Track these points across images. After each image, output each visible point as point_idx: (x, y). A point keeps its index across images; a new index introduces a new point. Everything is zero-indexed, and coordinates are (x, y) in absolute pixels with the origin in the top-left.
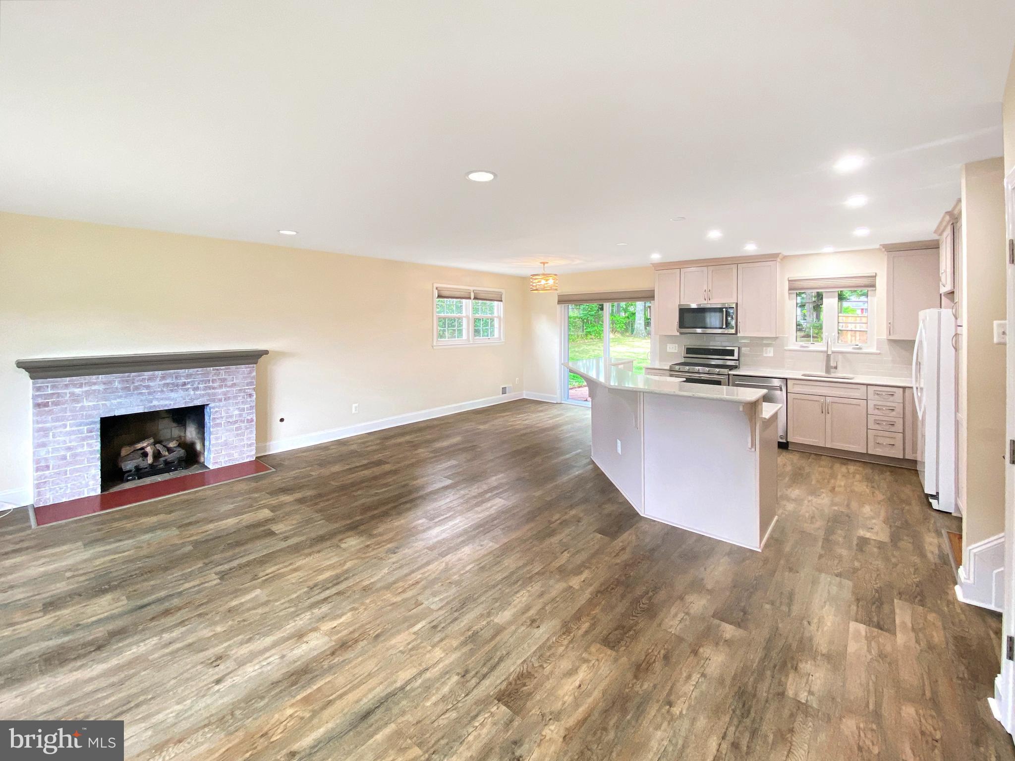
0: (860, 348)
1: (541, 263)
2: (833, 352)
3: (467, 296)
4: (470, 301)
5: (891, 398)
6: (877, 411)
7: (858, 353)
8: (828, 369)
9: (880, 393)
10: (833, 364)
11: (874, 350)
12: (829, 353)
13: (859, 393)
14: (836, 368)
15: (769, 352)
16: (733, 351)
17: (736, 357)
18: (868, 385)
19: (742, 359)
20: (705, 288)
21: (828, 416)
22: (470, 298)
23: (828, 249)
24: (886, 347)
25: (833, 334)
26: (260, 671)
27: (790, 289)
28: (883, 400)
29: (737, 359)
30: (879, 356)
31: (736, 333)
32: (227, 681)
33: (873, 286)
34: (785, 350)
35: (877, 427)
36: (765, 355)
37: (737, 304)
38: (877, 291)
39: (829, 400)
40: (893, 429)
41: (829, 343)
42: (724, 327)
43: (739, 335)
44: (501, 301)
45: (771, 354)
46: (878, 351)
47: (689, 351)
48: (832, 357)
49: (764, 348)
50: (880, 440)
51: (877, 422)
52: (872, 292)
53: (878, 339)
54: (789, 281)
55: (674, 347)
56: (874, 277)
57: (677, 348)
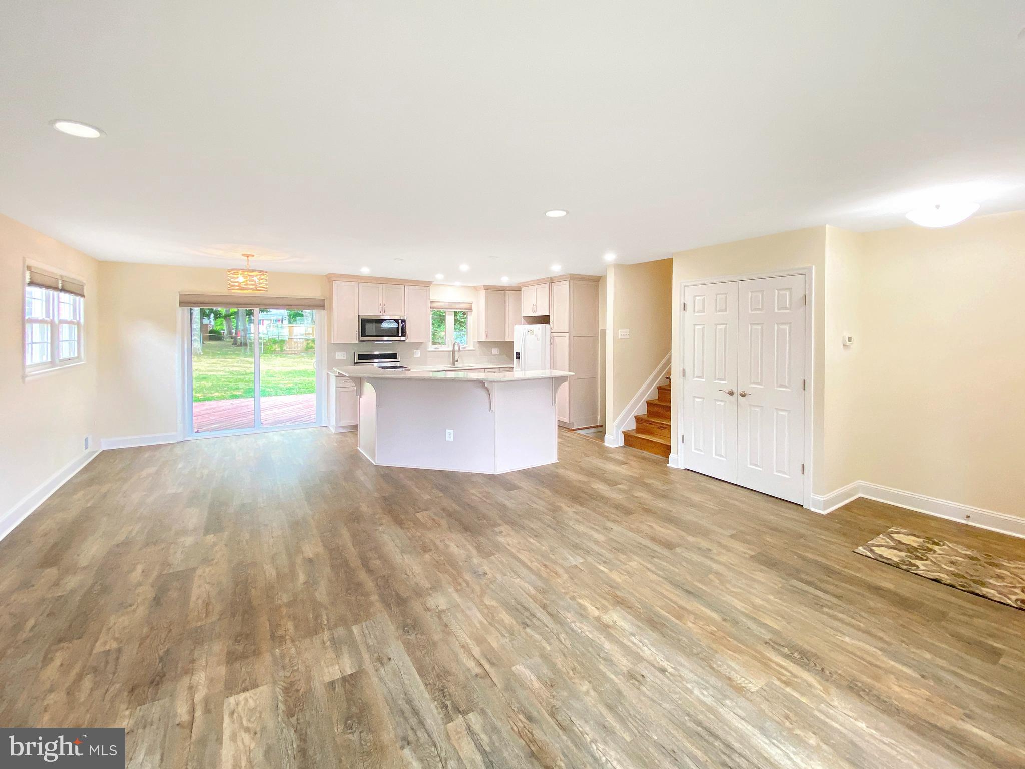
1: (243, 255)
3: (55, 286)
8: (454, 362)
10: (456, 359)
11: (471, 348)
15: (417, 354)
16: (396, 354)
20: (381, 302)
23: (458, 284)
24: (477, 346)
26: (649, 646)
32: (662, 666)
33: (471, 309)
34: (428, 351)
36: (415, 357)
38: (473, 313)
42: (400, 335)
44: (84, 296)
45: (419, 356)
46: (474, 349)
49: (414, 351)
52: (470, 313)
53: (474, 341)
54: (430, 302)
55: (342, 355)
56: (472, 304)
57: (346, 355)
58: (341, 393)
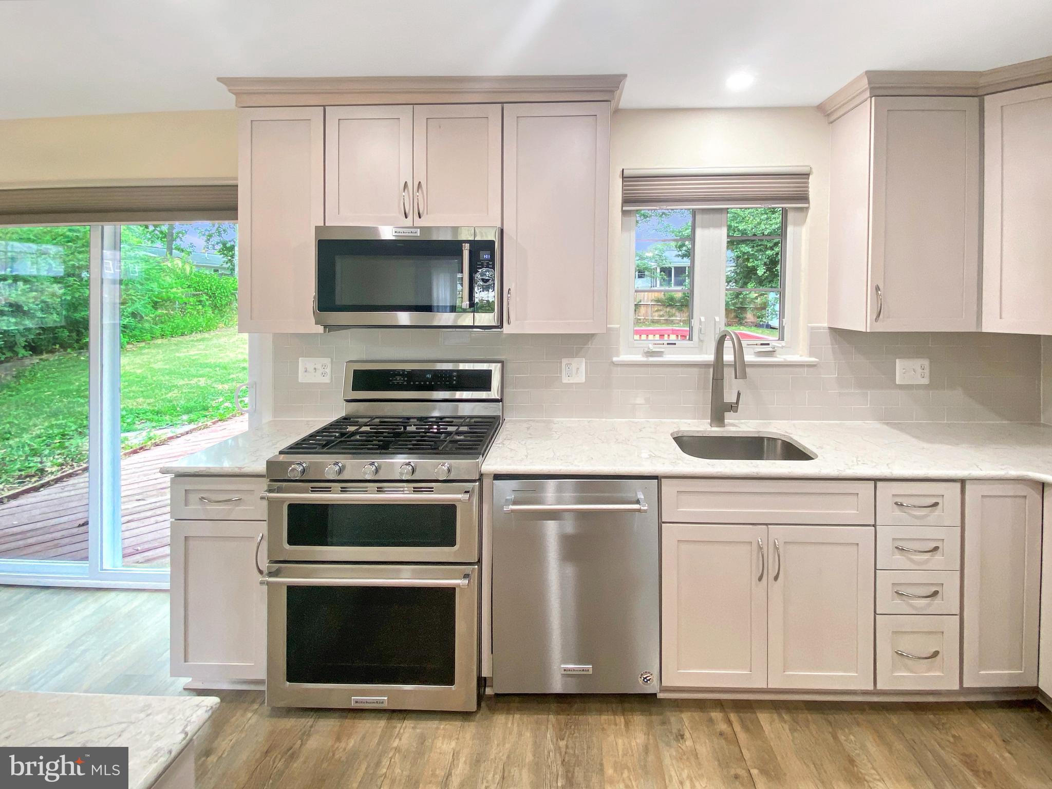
0: (773, 353)
5: (933, 517)
6: (899, 557)
7: (773, 366)
8: (719, 412)
10: (729, 397)
13: (856, 506)
14: (735, 407)
15: (575, 371)
16: (489, 373)
17: (494, 394)
18: (876, 480)
20: (406, 177)
21: (776, 588)
24: (826, 347)
25: (717, 319)
27: (626, 201)
29: (498, 397)
31: (501, 326)
33: (803, 198)
34: (614, 364)
36: (565, 380)
37: (502, 230)
38: (810, 212)
39: (777, 536)
40: (936, 606)
43: (507, 329)
45: (581, 378)
46: (813, 359)
47: (364, 379)
49: (565, 361)
51: (899, 591)
52: (799, 215)
53: (812, 328)
54: (623, 177)
55: (319, 366)
56: (807, 175)
57: (328, 370)
58: (191, 543)
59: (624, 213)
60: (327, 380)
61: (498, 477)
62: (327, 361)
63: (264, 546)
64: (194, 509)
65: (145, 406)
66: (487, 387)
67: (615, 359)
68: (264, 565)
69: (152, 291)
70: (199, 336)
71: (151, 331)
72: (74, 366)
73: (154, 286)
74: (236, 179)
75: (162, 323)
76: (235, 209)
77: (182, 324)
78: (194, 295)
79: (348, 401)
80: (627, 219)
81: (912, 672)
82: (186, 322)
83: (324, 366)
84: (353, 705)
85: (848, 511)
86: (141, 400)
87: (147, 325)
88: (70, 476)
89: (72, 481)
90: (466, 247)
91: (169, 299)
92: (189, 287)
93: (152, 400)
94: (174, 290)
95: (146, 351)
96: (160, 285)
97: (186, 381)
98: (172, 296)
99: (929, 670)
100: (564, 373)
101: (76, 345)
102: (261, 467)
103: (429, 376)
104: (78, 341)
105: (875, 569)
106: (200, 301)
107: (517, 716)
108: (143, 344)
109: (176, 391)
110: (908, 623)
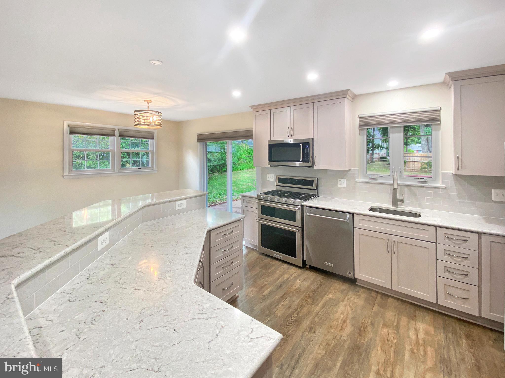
0: (425, 182)
1: (145, 101)
2: (399, 185)
3: (112, 134)
4: (115, 137)
5: (465, 245)
6: (447, 257)
7: (423, 187)
8: (395, 202)
9: (452, 237)
10: (399, 197)
11: (439, 184)
12: (396, 187)
13: (429, 234)
14: (402, 201)
15: (343, 183)
16: (312, 181)
17: (315, 187)
18: (436, 227)
19: (320, 188)
20: (289, 126)
21: (394, 256)
22: (114, 135)
25: (400, 168)
27: (360, 126)
28: (453, 244)
29: (316, 189)
30: (444, 190)
31: (312, 166)
33: (437, 120)
34: (356, 182)
35: (448, 275)
36: (339, 186)
37: (313, 139)
38: (441, 125)
39: (395, 238)
40: (466, 280)
41: (396, 176)
42: (301, 160)
43: (315, 167)
44: (153, 139)
46: (444, 186)
47: (281, 180)
48: (398, 191)
49: (339, 180)
50: (451, 291)
51: (447, 270)
52: (437, 126)
53: (444, 173)
54: (359, 118)
55: (271, 176)
56: (439, 110)
57: (273, 178)
58: (245, 211)
59: (360, 130)
60: (273, 180)
61: (307, 206)
62: (273, 175)
63: (257, 214)
64: (245, 204)
65: (236, 189)
66: (312, 185)
67: (356, 180)
68: (257, 218)
69: (238, 155)
70: (250, 170)
71: (237, 168)
72: (220, 177)
73: (238, 154)
74: (253, 128)
75: (240, 165)
76: (253, 136)
77: (245, 166)
78: (248, 156)
79: (277, 186)
80: (361, 131)
81: (454, 302)
82: (246, 165)
83: (272, 176)
84: (275, 256)
85: (424, 235)
86: (235, 188)
87: (236, 166)
88: (221, 203)
89: (222, 205)
90: (301, 145)
91: (242, 158)
92: (247, 154)
93: (238, 188)
94: (243, 155)
95: (236, 174)
96: (240, 153)
97: (246, 184)
98: (243, 157)
99: (463, 304)
100: (338, 184)
101: (221, 171)
102: (256, 196)
103: (297, 181)
104: (221, 170)
105: (436, 259)
106: (250, 159)
107: (312, 273)
108: (235, 172)
109: (243, 186)
110: (452, 283)
